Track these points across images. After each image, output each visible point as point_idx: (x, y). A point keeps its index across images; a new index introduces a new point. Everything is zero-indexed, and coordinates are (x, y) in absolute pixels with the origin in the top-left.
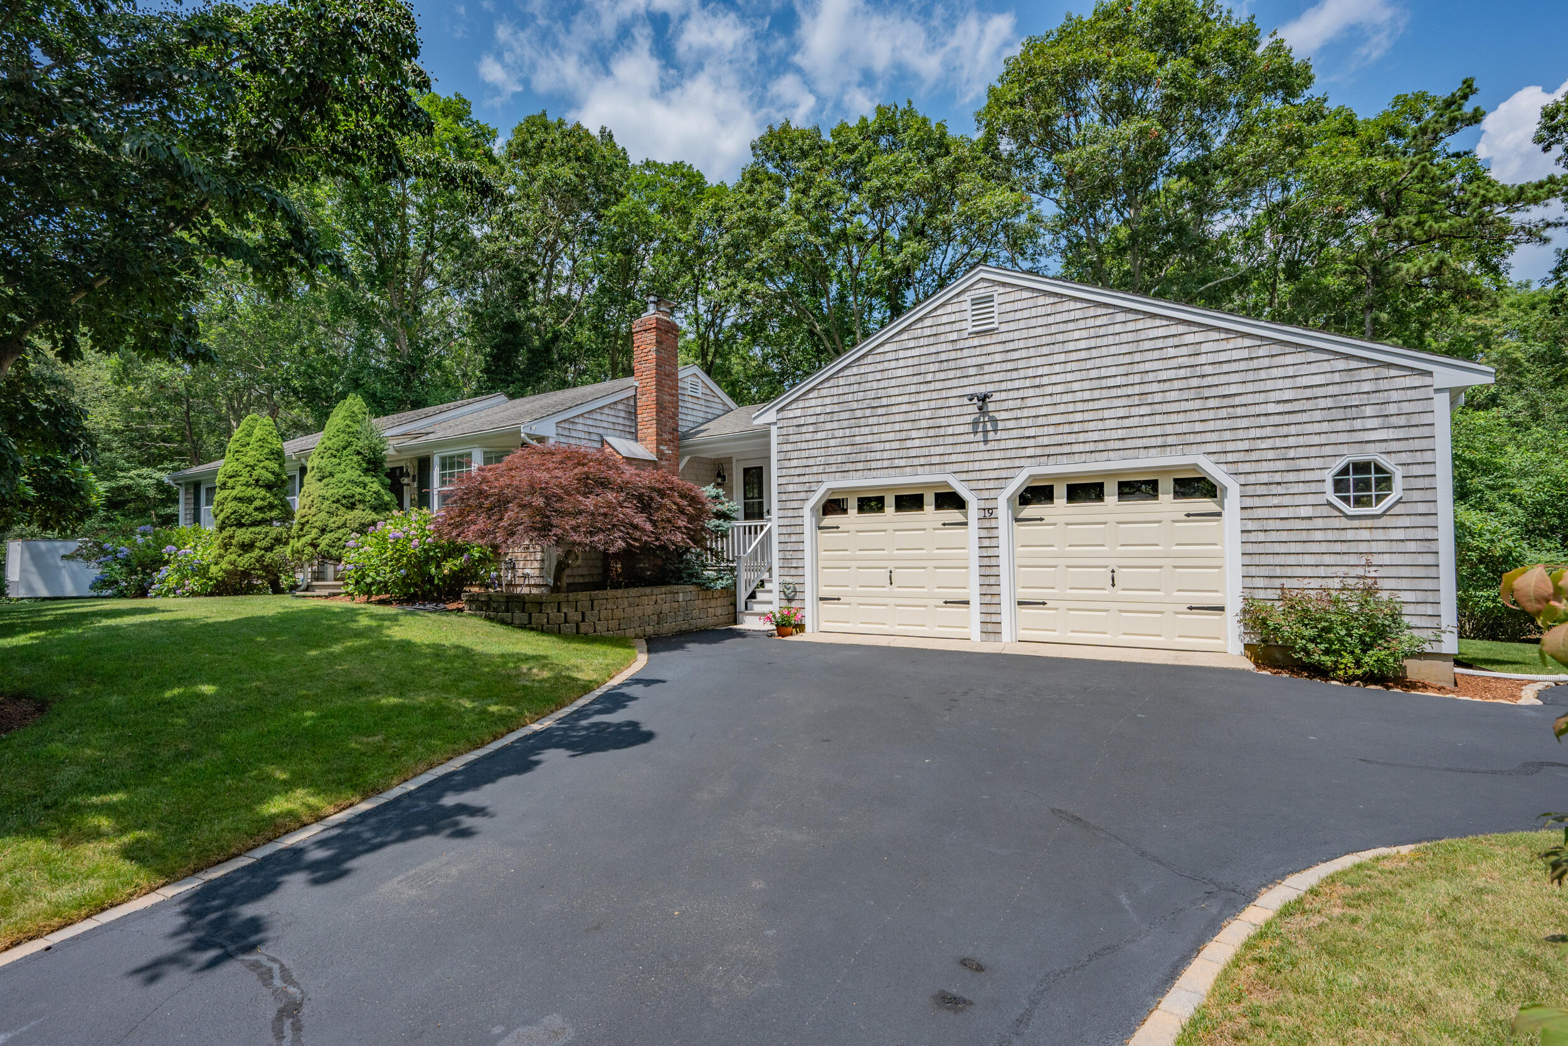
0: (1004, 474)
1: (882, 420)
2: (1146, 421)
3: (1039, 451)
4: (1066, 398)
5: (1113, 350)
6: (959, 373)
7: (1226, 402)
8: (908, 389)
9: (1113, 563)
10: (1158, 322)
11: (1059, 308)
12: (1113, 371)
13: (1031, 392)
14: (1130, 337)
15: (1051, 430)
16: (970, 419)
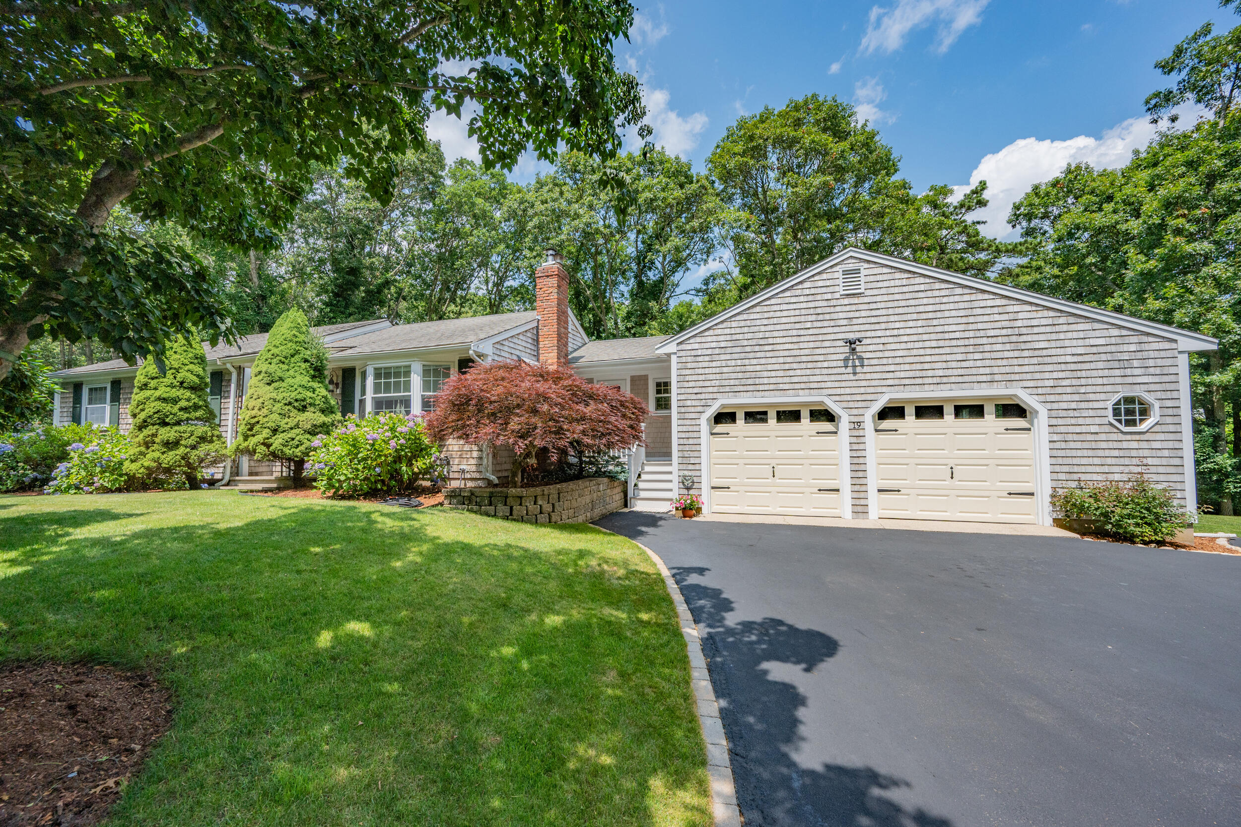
0: (869, 397)
1: (769, 354)
2: (979, 363)
3: (897, 382)
4: (917, 345)
5: (954, 313)
6: (832, 323)
7: (1037, 353)
8: (791, 333)
9: (951, 463)
10: (986, 296)
11: (912, 281)
12: (954, 328)
13: (891, 340)
14: (966, 305)
15: (907, 367)
16: (842, 357)
